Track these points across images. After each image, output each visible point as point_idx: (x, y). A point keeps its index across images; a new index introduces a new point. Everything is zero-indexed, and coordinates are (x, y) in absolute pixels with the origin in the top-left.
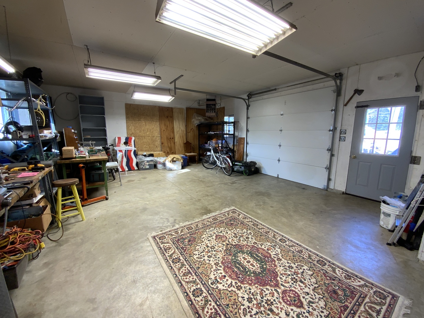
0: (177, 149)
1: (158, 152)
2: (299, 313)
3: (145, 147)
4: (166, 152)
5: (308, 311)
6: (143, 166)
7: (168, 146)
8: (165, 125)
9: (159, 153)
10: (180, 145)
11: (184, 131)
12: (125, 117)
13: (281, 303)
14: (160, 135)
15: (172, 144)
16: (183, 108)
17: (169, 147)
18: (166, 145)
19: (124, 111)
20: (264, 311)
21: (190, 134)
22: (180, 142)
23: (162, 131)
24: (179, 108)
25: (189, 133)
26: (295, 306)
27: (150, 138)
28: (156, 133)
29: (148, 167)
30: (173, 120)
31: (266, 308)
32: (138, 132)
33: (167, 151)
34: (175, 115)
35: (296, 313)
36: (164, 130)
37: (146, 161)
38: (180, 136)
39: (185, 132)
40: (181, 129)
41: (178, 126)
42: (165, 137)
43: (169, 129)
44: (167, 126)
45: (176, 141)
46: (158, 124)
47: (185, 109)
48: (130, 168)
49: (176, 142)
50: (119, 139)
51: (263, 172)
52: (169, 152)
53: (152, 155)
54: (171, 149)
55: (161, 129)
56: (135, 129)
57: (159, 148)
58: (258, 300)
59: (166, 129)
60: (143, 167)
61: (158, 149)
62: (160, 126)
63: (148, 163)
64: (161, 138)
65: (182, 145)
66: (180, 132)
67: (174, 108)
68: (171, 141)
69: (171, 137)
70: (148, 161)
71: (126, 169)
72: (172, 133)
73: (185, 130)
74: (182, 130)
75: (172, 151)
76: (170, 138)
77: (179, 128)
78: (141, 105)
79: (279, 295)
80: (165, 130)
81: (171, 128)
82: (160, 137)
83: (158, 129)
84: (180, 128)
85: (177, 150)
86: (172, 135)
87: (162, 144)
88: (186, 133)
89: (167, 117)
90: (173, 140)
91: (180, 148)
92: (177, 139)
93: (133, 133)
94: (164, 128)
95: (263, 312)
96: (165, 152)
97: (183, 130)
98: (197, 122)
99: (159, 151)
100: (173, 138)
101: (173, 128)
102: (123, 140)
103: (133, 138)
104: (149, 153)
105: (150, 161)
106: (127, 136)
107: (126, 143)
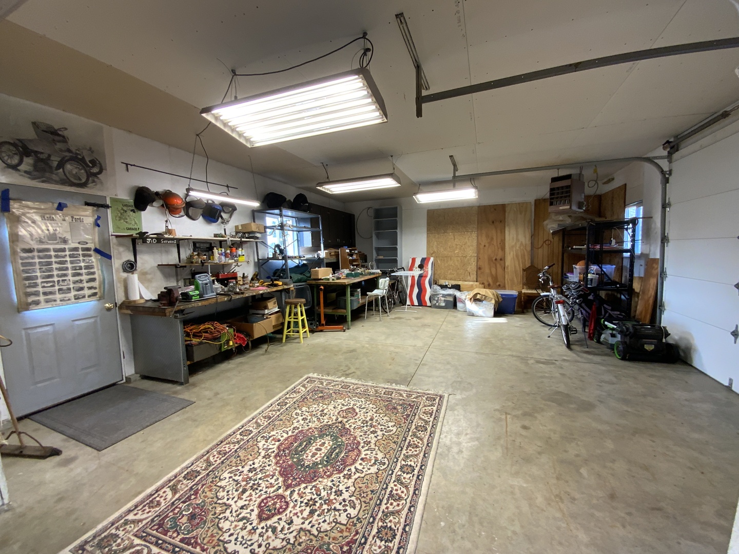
0: (507, 280)
1: (471, 283)
2: (250, 519)
3: (451, 274)
4: (486, 284)
5: (255, 528)
6: (435, 302)
7: (491, 272)
8: (487, 236)
9: (472, 285)
10: (516, 271)
11: (526, 244)
12: (425, 230)
13: (259, 497)
14: (476, 255)
15: (500, 270)
16: (527, 203)
17: (492, 275)
18: (487, 271)
19: (424, 222)
20: (241, 486)
21: (540, 251)
22: (515, 267)
23: (482, 247)
24: (519, 203)
25: (538, 249)
26: (260, 512)
27: (459, 258)
28: (471, 252)
29: (443, 304)
30: (505, 227)
31: (246, 486)
32: (442, 250)
33: (488, 281)
34: (510, 216)
35: (248, 515)
36: (485, 246)
37: (442, 295)
38: (517, 256)
39: (529, 248)
40: (520, 243)
41: (513, 238)
42: (486, 257)
43: (495, 243)
44: (492, 239)
45: (506, 265)
46: (474, 235)
47: (533, 203)
48: (421, 303)
49: (508, 267)
50: (414, 260)
51: (696, 363)
52: (491, 283)
53: (458, 287)
54: (495, 279)
55: (478, 244)
56: (439, 246)
57: (474, 277)
58: (255, 477)
59: (490, 243)
60: (436, 304)
61: (472, 277)
62: (478, 239)
63: (443, 299)
64: (478, 259)
65: (520, 272)
66: (517, 248)
67: (509, 204)
68: (498, 265)
69: (498, 258)
70: (444, 296)
71: (416, 303)
72: (500, 250)
73: (528, 243)
74: (522, 244)
75: (498, 284)
76: (496, 259)
77: (515, 241)
78: (449, 208)
79: (272, 493)
80: (487, 245)
81: (499, 241)
82: (476, 258)
83: (475, 243)
84: (518, 240)
85: (508, 282)
86: (500, 253)
87: (480, 268)
88: (532, 249)
89: (493, 222)
90: (502, 262)
91: (515, 278)
92: (509, 262)
93: (434, 252)
94: (484, 241)
95: (239, 485)
96: (483, 284)
97: (524, 243)
98: (554, 226)
99: (474, 281)
100: (503, 259)
101: (503, 242)
103: (432, 259)
104: (454, 283)
105: (449, 295)
106: (425, 256)
107: (421, 267)
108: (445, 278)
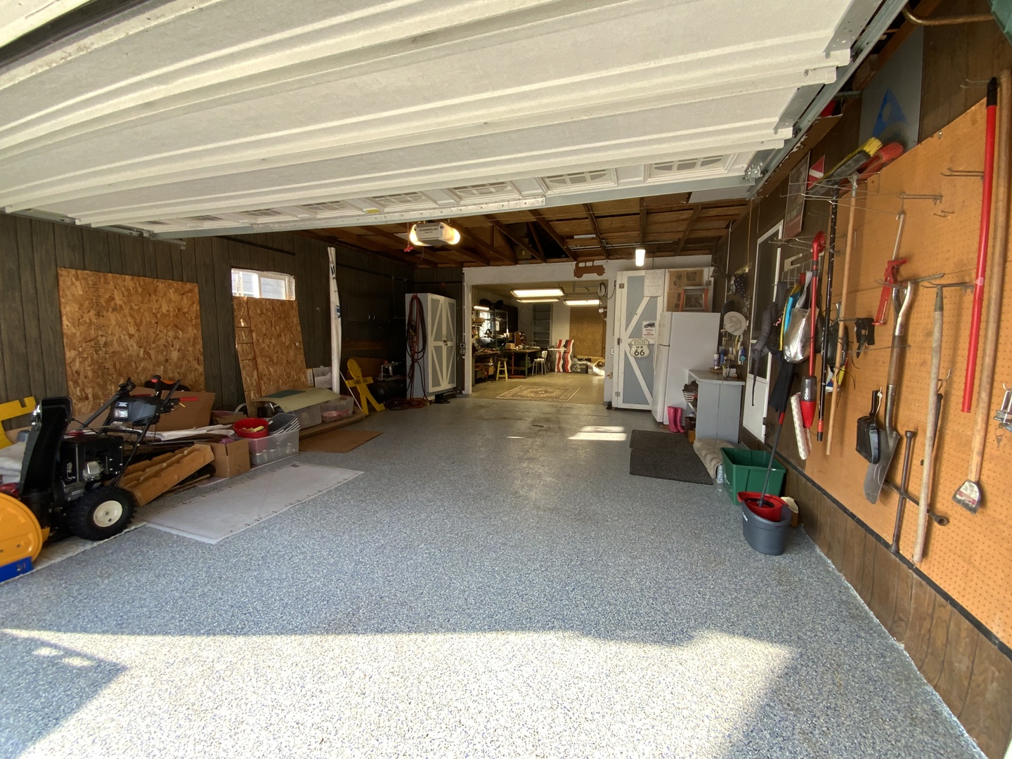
12: (569, 321)
14: (602, 339)
19: (568, 316)
27: (591, 341)
28: (599, 337)
29: (579, 370)
32: (580, 335)
37: (578, 365)
46: (601, 326)
48: (565, 370)
50: (560, 341)
53: (589, 360)
55: (603, 332)
56: (578, 332)
60: (575, 370)
61: (599, 354)
62: (603, 328)
63: (579, 367)
70: (580, 365)
71: (561, 370)
83: (601, 331)
87: (604, 348)
93: (574, 336)
102: (563, 343)
103: (573, 341)
104: (587, 357)
105: (584, 364)
106: (568, 339)
107: (565, 346)
108: (581, 355)
